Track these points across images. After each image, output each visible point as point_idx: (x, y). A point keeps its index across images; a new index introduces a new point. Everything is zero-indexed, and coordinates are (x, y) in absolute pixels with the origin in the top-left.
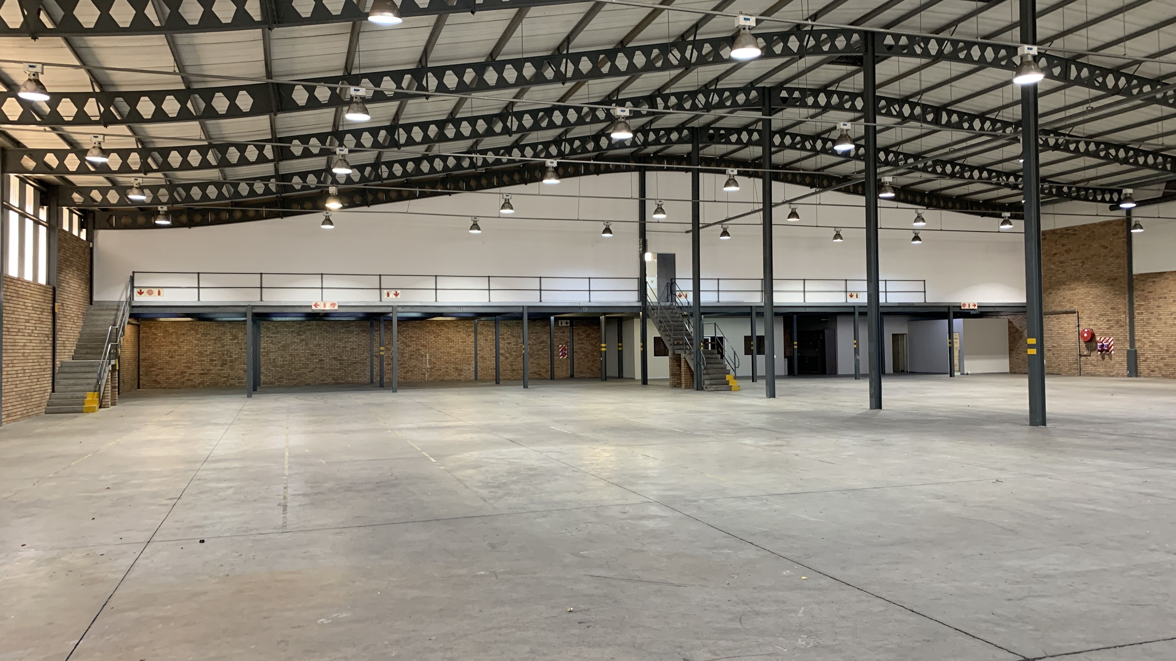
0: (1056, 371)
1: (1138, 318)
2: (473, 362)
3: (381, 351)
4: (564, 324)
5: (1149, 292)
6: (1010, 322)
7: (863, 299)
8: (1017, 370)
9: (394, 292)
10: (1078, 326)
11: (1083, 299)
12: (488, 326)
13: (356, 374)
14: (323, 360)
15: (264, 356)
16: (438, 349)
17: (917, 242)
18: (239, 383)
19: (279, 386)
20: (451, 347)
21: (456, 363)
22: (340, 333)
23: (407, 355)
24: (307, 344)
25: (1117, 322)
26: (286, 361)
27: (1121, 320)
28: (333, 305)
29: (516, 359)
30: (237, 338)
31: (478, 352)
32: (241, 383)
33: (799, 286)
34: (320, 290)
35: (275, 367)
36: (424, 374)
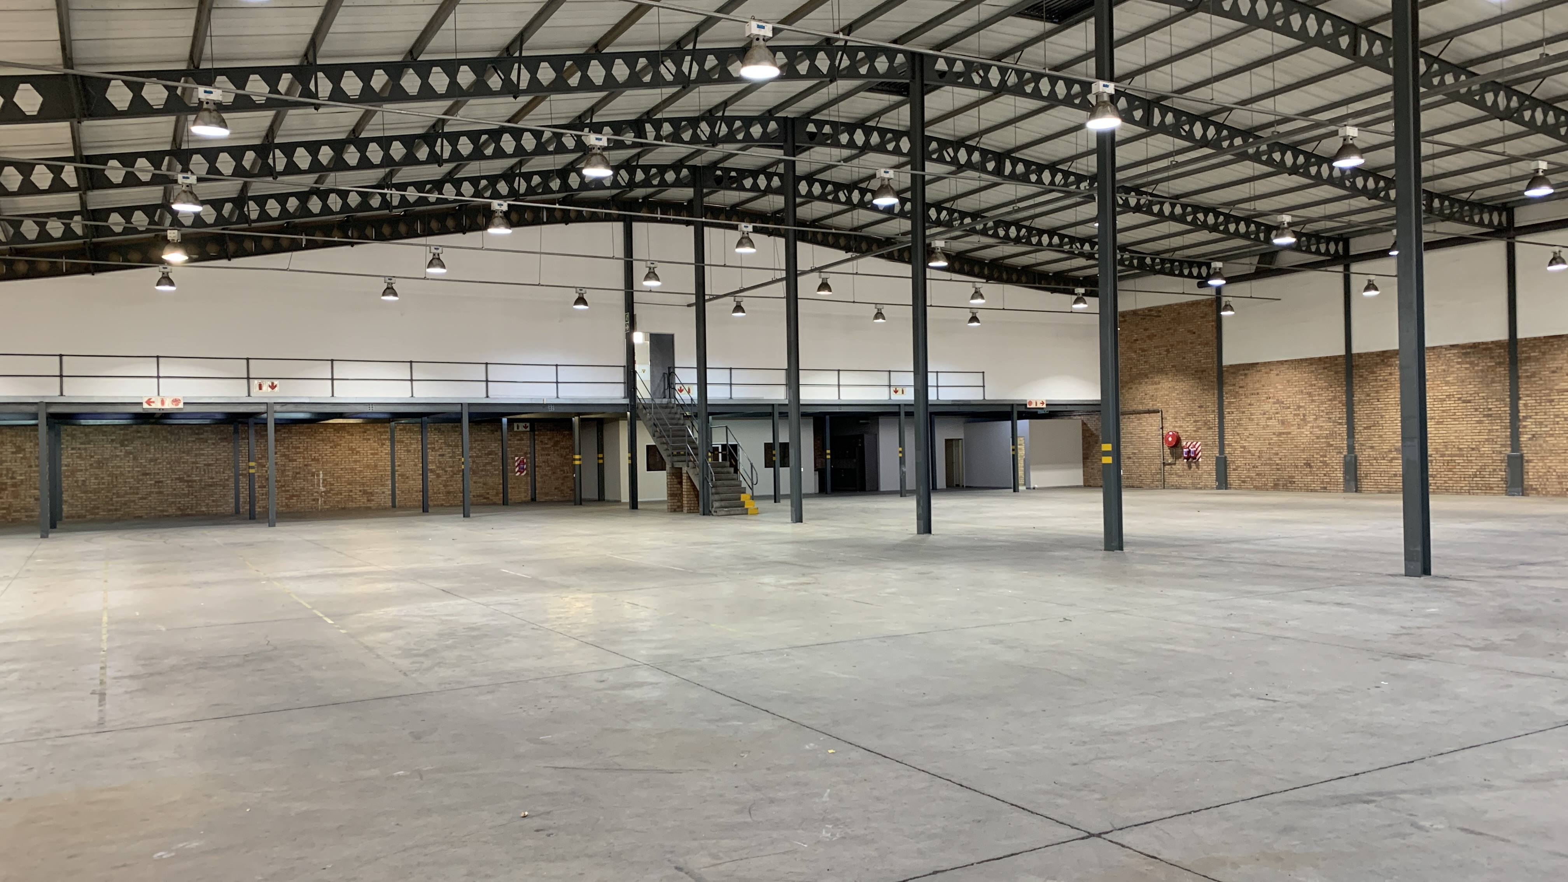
0: (1137, 483)
1: (1228, 418)
2: (389, 482)
3: (250, 467)
4: (521, 429)
5: (1240, 387)
6: (1084, 424)
7: (909, 396)
8: (1092, 483)
9: (269, 382)
10: (1162, 428)
11: (1167, 395)
12: (410, 431)
13: (213, 501)
14: (161, 482)
15: (68, 477)
16: (337, 464)
17: (975, 324)
18: (27, 516)
19: (92, 520)
20: (356, 461)
21: (363, 484)
22: (188, 442)
23: (290, 473)
24: (135, 459)
25: (1205, 424)
26: (103, 484)
27: (1209, 421)
28: (176, 401)
29: (452, 477)
30: (24, 450)
31: (397, 468)
32: (31, 516)
33: (832, 378)
34: (156, 380)
35: (85, 492)
36: (317, 500)
